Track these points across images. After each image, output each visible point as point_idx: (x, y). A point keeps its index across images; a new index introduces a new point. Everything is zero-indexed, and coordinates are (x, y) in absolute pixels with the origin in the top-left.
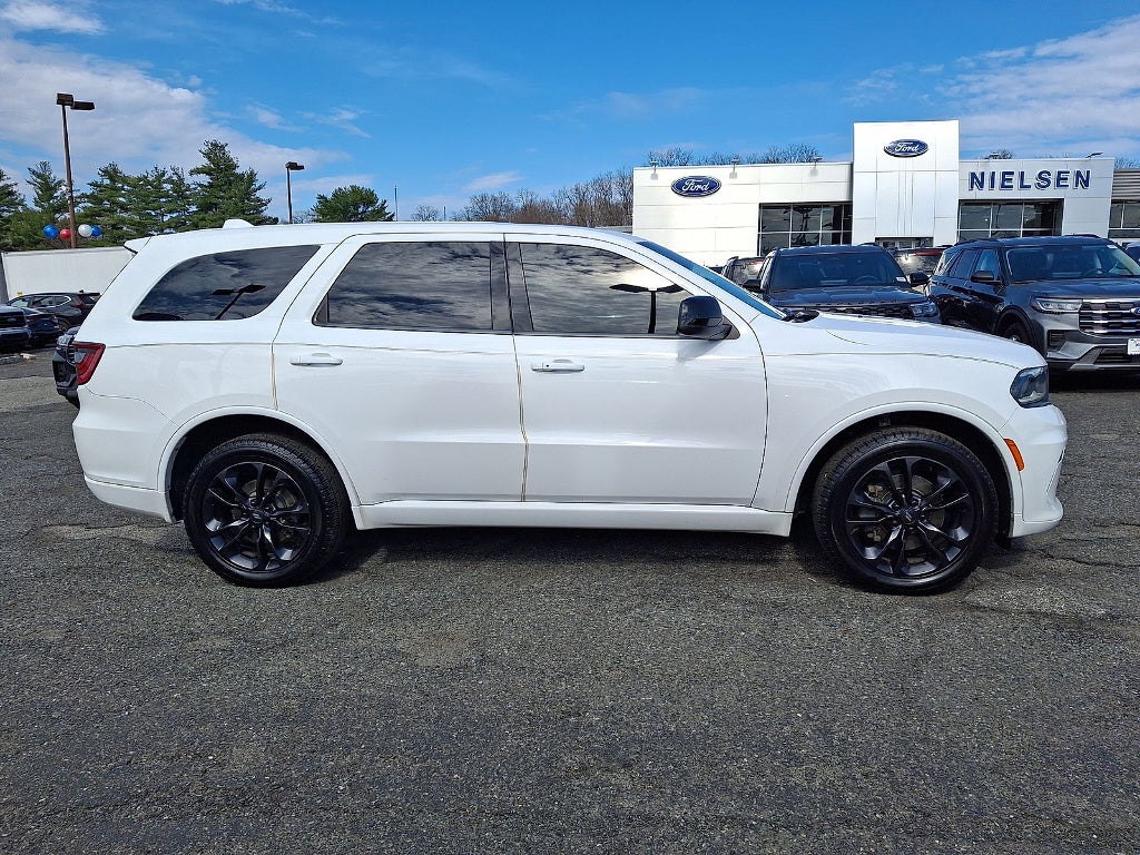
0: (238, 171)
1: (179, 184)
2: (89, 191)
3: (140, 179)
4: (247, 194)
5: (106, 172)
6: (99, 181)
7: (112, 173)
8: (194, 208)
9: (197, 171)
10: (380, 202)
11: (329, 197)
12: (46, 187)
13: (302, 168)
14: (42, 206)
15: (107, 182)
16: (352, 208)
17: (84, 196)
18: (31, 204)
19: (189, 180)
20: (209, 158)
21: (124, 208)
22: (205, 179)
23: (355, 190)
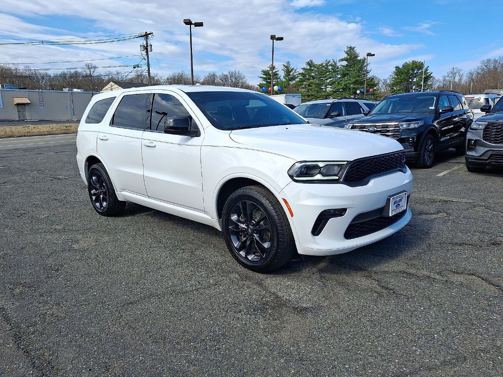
0: (359, 58)
1: (334, 66)
2: (301, 71)
3: (320, 65)
4: (361, 69)
5: (308, 64)
6: (305, 67)
7: (310, 64)
8: (339, 76)
9: (342, 60)
10: (425, 67)
11: (401, 67)
12: (288, 71)
13: (374, 55)
14: (286, 79)
15: (308, 67)
16: (411, 72)
17: (300, 74)
18: (282, 78)
19: (339, 64)
20: (348, 54)
21: (314, 78)
22: (345, 63)
23: (414, 63)
